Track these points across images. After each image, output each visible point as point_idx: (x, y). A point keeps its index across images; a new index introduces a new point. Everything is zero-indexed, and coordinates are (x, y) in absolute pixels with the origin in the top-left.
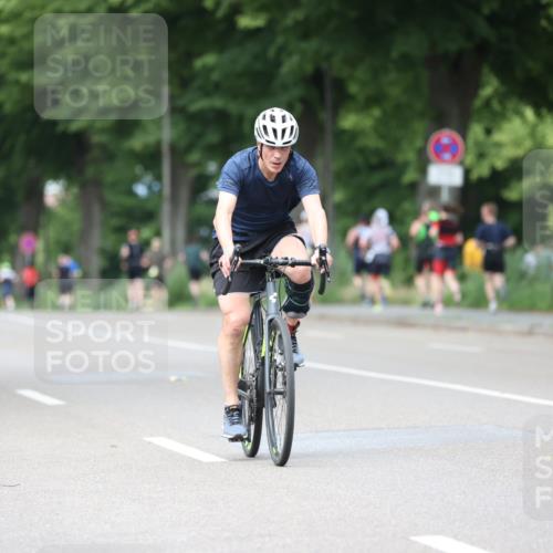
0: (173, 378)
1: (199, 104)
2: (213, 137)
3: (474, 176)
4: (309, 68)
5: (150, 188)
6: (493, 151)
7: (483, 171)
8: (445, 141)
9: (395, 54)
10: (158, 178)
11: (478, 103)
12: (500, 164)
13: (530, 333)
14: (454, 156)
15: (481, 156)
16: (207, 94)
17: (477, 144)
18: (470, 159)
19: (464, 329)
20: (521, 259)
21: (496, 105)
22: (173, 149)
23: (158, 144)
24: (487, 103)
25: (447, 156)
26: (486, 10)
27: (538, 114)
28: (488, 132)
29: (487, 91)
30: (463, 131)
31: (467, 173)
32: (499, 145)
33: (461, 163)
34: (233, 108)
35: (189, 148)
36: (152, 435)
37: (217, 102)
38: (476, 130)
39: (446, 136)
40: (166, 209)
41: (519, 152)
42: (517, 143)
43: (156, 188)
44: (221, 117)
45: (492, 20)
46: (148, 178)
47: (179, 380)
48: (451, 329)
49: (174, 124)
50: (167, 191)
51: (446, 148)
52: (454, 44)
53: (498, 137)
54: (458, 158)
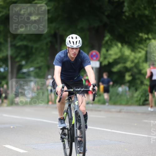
0: (12, 127)
1: (20, 44)
2: (24, 53)
3: (103, 64)
4: (53, 32)
5: (4, 69)
6: (108, 57)
7: (105, 63)
8: (94, 54)
9: (79, 27)
10: (7, 66)
11: (104, 42)
12: (111, 61)
13: (120, 112)
14: (97, 58)
15: (105, 58)
16: (22, 40)
17: (104, 54)
18: (101, 59)
19: (100, 111)
20: (117, 90)
21: (109, 43)
22: (12, 57)
23: (7, 56)
24: (107, 42)
25: (95, 58)
26: (106, 14)
27: (122, 45)
28: (107, 51)
29: (107, 38)
30: (99, 51)
31: (101, 63)
32: (110, 55)
33: (99, 60)
34: (30, 44)
35: (16, 57)
36: (5, 145)
37: (25, 43)
38: (104, 50)
39: (94, 52)
40: (9, 76)
41: (116, 57)
42: (116, 54)
43: (6, 69)
44: (26, 47)
45: (108, 16)
46: (4, 66)
47: (13, 128)
48: (96, 111)
49: (12, 50)
50: (10, 70)
51: (94, 56)
52: (97, 24)
53: (110, 52)
54: (98, 59)
